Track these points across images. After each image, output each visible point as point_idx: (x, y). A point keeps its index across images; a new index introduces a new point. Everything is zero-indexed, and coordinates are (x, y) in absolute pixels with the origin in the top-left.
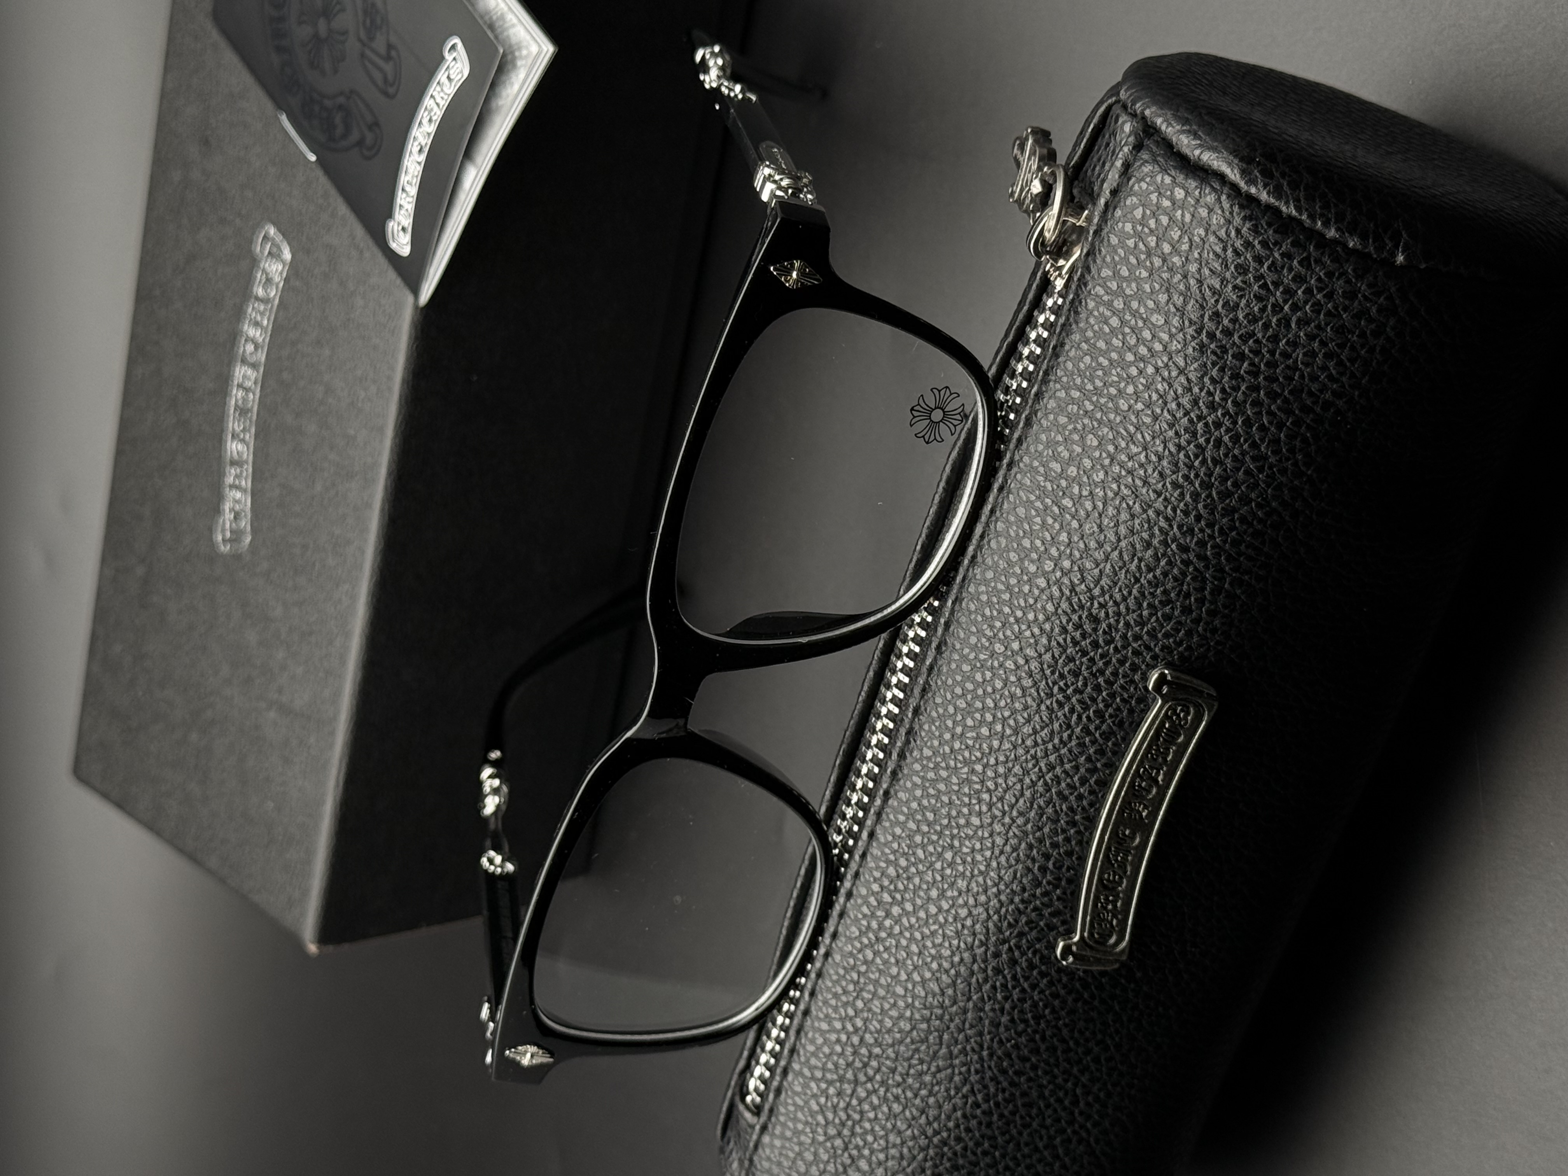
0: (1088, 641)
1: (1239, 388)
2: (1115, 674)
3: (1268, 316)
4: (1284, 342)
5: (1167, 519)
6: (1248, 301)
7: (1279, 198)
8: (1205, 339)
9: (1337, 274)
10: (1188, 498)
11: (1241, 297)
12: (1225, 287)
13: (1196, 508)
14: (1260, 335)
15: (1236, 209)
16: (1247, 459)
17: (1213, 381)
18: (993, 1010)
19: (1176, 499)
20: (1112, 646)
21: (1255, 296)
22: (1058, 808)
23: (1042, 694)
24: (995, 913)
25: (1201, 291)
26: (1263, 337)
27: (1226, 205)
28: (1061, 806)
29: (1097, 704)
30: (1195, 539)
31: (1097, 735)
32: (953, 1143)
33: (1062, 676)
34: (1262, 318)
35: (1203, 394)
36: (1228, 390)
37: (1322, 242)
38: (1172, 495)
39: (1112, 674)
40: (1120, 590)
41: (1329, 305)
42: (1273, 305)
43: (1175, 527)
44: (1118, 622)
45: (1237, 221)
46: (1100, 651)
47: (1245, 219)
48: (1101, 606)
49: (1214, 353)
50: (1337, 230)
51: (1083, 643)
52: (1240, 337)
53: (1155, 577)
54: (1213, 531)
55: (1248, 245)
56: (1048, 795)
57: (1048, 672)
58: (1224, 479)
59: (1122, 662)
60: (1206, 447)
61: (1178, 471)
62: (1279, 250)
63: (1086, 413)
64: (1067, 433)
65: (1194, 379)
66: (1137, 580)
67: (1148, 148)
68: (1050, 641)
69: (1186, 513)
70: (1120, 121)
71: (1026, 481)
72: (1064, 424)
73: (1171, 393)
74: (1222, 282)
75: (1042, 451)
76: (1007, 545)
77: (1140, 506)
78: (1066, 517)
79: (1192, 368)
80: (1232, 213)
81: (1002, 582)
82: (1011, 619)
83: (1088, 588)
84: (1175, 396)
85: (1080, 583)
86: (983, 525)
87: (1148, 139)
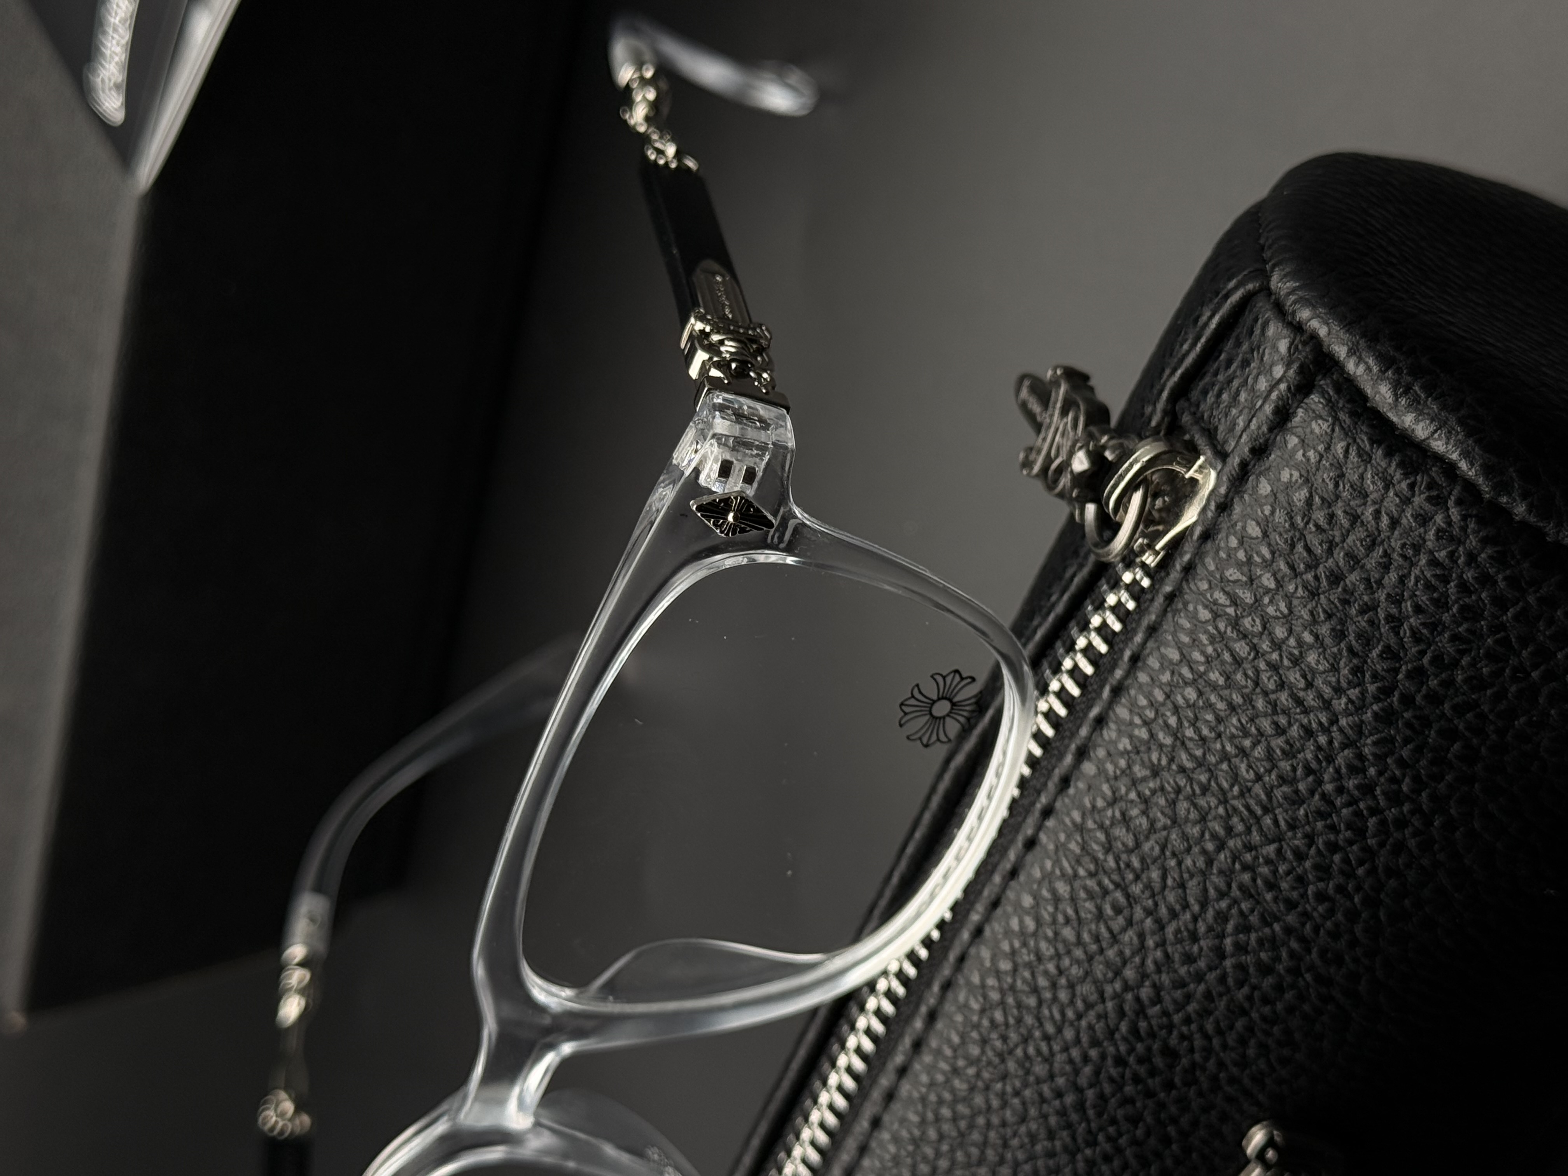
0: (1158, 1079)
1: (1443, 778)
2: (1194, 1123)
3: (1503, 683)
4: (1523, 720)
5: (1302, 940)
6: (1474, 659)
7: (1544, 515)
8: (1396, 703)
11: (1462, 653)
12: (1440, 634)
13: (1351, 930)
14: (1486, 708)
15: (1472, 525)
16: (1441, 872)
17: (1402, 763)
19: (1321, 916)
20: (1194, 1088)
21: (1487, 653)
23: (1080, 1142)
25: (1397, 634)
26: (1491, 711)
27: (1455, 513)
29: (1163, 1161)
30: (1344, 970)
33: (1113, 1121)
34: (1492, 685)
35: (1382, 780)
36: (1424, 777)
38: (1315, 909)
39: (1189, 1123)
40: (1217, 1022)
42: (1514, 669)
43: (1315, 951)
44: (1206, 1059)
45: (1473, 542)
46: (1175, 1093)
47: (1484, 541)
48: (1183, 1037)
49: (1408, 725)
51: (1150, 1082)
52: (1454, 708)
53: (1273, 1011)
54: (1373, 962)
55: (1485, 580)
57: (1091, 1113)
58: (1399, 895)
59: (1205, 1110)
60: (1378, 852)
61: (1330, 879)
62: (1535, 591)
63: (1182, 770)
64: (1147, 792)
65: (1370, 757)
66: (1244, 1013)
67: (1323, 393)
68: (1097, 1073)
69: (1335, 935)
70: (1271, 331)
71: (1073, 846)
72: (1144, 779)
73: (1331, 770)
74: (1434, 626)
75: (1104, 809)
76: (1036, 931)
77: (1263, 918)
78: (1138, 913)
79: (1369, 741)
80: (1464, 529)
81: (1025, 981)
82: (1037, 1034)
83: (1165, 1013)
84: (1336, 776)
85: (1154, 1003)
86: (996, 890)
87: (1324, 377)
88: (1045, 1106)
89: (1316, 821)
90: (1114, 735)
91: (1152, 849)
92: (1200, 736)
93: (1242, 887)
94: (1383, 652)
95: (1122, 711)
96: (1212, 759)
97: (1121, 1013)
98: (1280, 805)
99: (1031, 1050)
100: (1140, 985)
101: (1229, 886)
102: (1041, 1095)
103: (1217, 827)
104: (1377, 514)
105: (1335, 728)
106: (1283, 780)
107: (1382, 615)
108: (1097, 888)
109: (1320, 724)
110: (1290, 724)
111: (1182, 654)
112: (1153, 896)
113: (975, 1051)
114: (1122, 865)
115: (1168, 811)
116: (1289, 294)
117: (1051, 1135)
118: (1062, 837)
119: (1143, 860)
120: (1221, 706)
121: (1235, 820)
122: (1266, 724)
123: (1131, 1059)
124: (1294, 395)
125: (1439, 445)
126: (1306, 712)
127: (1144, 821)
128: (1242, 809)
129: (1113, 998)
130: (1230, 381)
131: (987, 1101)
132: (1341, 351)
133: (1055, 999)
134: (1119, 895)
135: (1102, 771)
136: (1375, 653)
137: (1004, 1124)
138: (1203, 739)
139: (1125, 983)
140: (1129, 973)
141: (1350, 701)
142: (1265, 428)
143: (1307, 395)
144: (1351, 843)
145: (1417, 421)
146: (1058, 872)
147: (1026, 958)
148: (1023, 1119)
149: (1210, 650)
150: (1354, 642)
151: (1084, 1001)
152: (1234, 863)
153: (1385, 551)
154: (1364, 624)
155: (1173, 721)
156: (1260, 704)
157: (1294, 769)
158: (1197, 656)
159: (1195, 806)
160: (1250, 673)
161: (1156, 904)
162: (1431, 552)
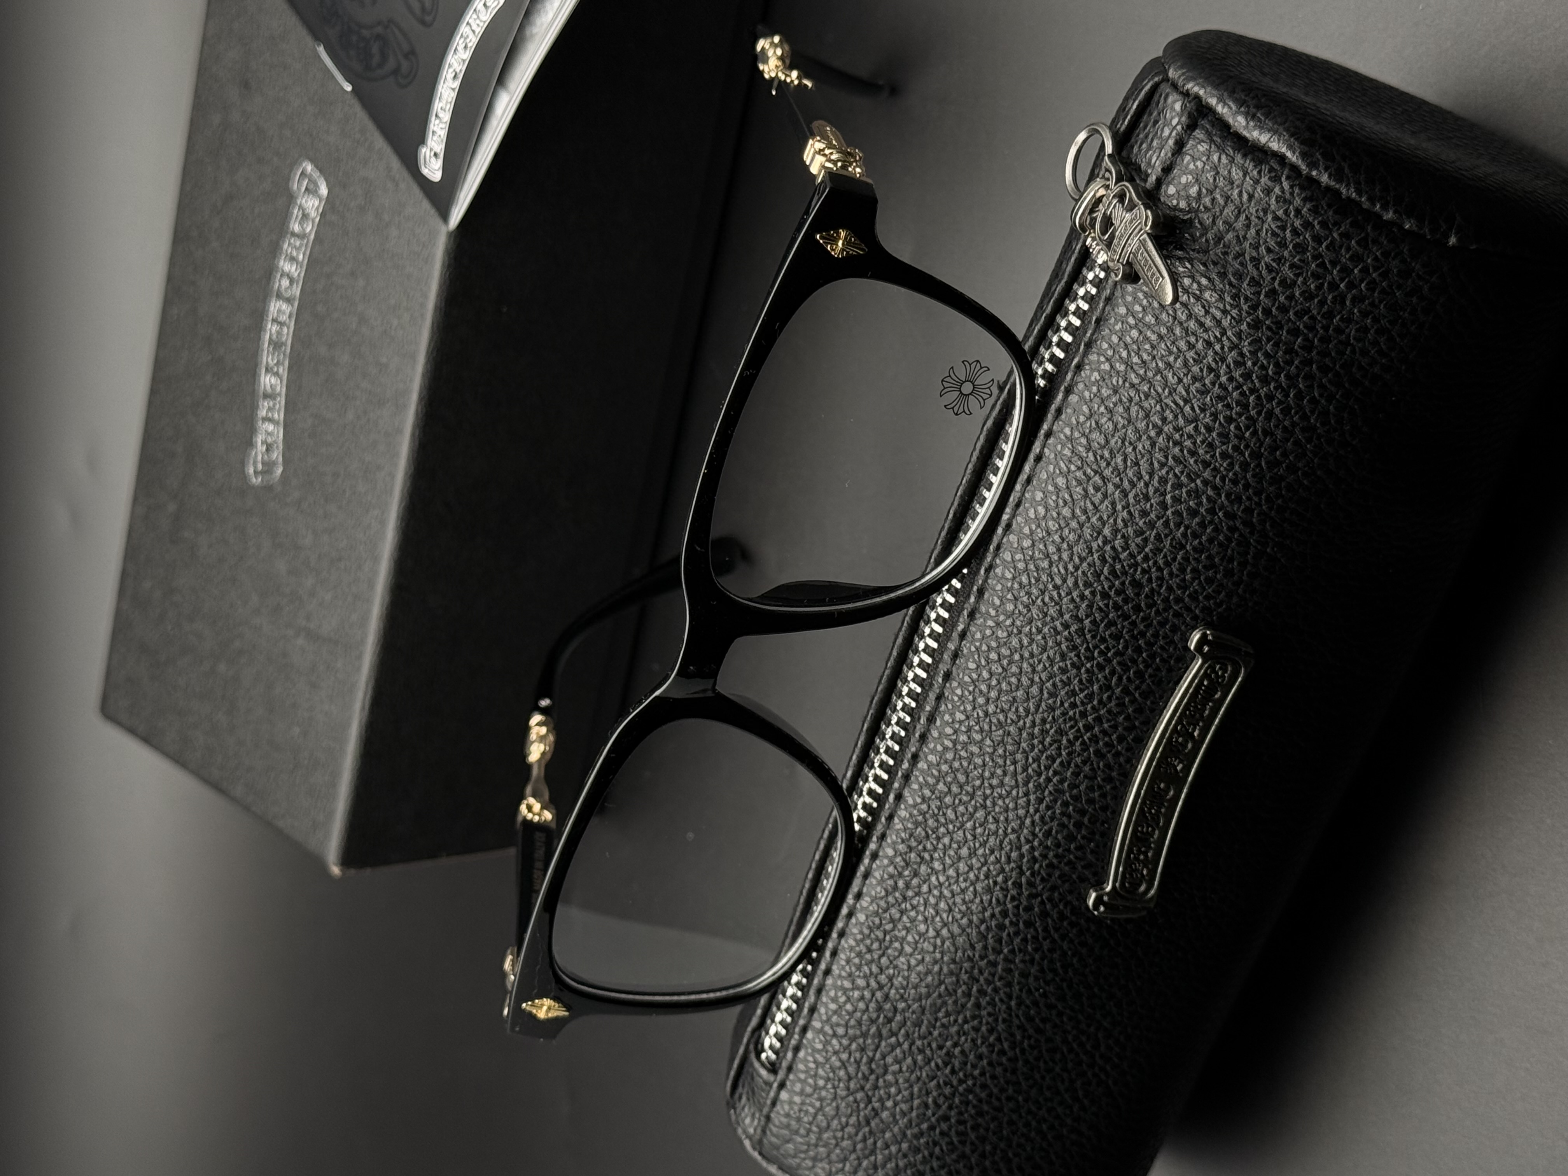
0: (1130, 605)
1: (1293, 363)
2: (1156, 635)
3: (1324, 293)
4: (1338, 317)
5: (1215, 488)
6: (1305, 279)
7: (1339, 180)
8: (1260, 315)
9: (1393, 254)
10: (1237, 468)
11: (1297, 275)
12: (1283, 265)
13: (1245, 477)
14: (1315, 312)
15: (1297, 190)
16: (1297, 430)
17: (1267, 355)
18: (1023, 961)
19: (1225, 469)
20: (1154, 609)
21: (1313, 274)
22: (1095, 766)
23: (1083, 659)
24: (1028, 869)
25: (1258, 269)
26: (1318, 314)
27: (1286, 185)
28: (1098, 764)
29: (1137, 666)
30: (1242, 507)
31: (1137, 695)
32: (978, 1090)
33: (1103, 640)
34: (1317, 296)
35: (1256, 368)
36: (1281, 364)
37: (1380, 224)
38: (1221, 465)
39: (1152, 635)
40: (1165, 556)
41: (1384, 284)
42: (1329, 283)
43: (1223, 496)
44: (1160, 586)
45: (1298, 201)
46: (1141, 614)
47: (1305, 200)
48: (1144, 571)
49: (1269, 328)
50: (1395, 212)
51: (1125, 607)
52: (1296, 314)
53: (1200, 543)
54: (1260, 499)
55: (1307, 225)
56: (1085, 754)
57: (1088, 636)
58: (1273, 449)
59: (1162, 624)
60: (1257, 419)
61: (1229, 442)
62: (1338, 229)
63: (1132, 385)
64: (1112, 405)
65: (1248, 354)
66: (1183, 547)
67: (1203, 128)
68: (1090, 606)
69: (1235, 482)
70: (1170, 99)
71: (1067, 452)
72: (1109, 396)
73: (1224, 367)
74: (1279, 260)
75: (1085, 422)
76: (1046, 514)
77: (1188, 476)
78: (1110, 487)
79: (1246, 343)
80: (1292, 194)
81: (1040, 551)
82: (1050, 586)
83: (1132, 555)
84: (1228, 370)
85: (1124, 550)
86: (1018, 495)
87: (1203, 119)
88: (1058, 637)
89: (1217, 404)
90: (1088, 372)
91: (1116, 442)
92: (1142, 360)
93: (1174, 458)
94: (1250, 282)
95: (1093, 357)
96: (1150, 374)
97: (1103, 560)
98: (1195, 397)
99: (1047, 599)
100: (1115, 539)
101: (1166, 457)
102: (1055, 629)
103: (1156, 419)
104: (1240, 194)
105: (1224, 338)
106: (1195, 379)
107: (1247, 257)
108: (1083, 477)
109: (1216, 337)
110: (1197, 340)
111: (1128, 309)
112: (1119, 474)
113: (1010, 607)
114: (1099, 458)
115: (1125, 415)
116: (1179, 77)
117: (1063, 657)
118: (1059, 447)
119: (1111, 452)
120: (1153, 337)
121: (1168, 412)
122: (1182, 344)
123: (1112, 593)
124: (1186, 131)
125: (1275, 146)
126: (1206, 331)
127: (1110, 424)
128: (1172, 404)
129: (1098, 551)
130: (1146, 137)
131: (1020, 641)
132: (1213, 101)
133: (1060, 558)
134: (1097, 478)
135: (1082, 398)
136: (1245, 285)
137: (1032, 655)
138: (1144, 362)
139: (1105, 537)
140: (1107, 531)
141: (1232, 317)
142: (1170, 155)
143: (1194, 130)
144: (1240, 415)
145: (1260, 134)
146: (1058, 472)
147: (1040, 535)
148: (1044, 649)
149: (1145, 302)
150: (1232, 279)
151: (1079, 557)
152: (1168, 442)
153: (1246, 216)
154: (1237, 266)
155: (1124, 354)
156: (1178, 331)
157: (1201, 370)
158: (1137, 308)
159: (1142, 408)
160: (1171, 312)
161: (1121, 480)
162: (1274, 212)
